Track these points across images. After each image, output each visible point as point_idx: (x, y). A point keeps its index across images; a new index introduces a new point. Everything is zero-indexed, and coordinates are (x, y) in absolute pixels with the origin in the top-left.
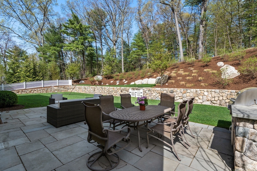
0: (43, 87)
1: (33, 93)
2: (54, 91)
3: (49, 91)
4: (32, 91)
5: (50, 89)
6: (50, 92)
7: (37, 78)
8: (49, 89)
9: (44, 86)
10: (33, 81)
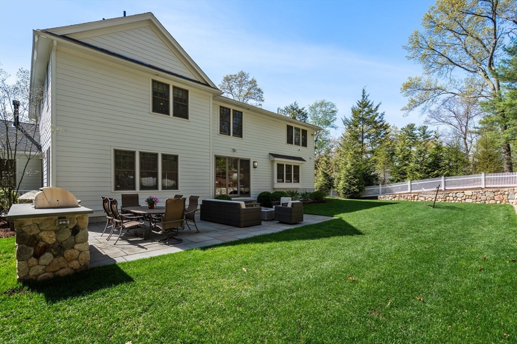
0: (443, 190)
1: (417, 200)
2: (465, 199)
3: (451, 198)
4: (416, 197)
5: (454, 195)
6: (453, 202)
7: (436, 172)
8: (451, 195)
9: (447, 188)
10: (428, 177)
